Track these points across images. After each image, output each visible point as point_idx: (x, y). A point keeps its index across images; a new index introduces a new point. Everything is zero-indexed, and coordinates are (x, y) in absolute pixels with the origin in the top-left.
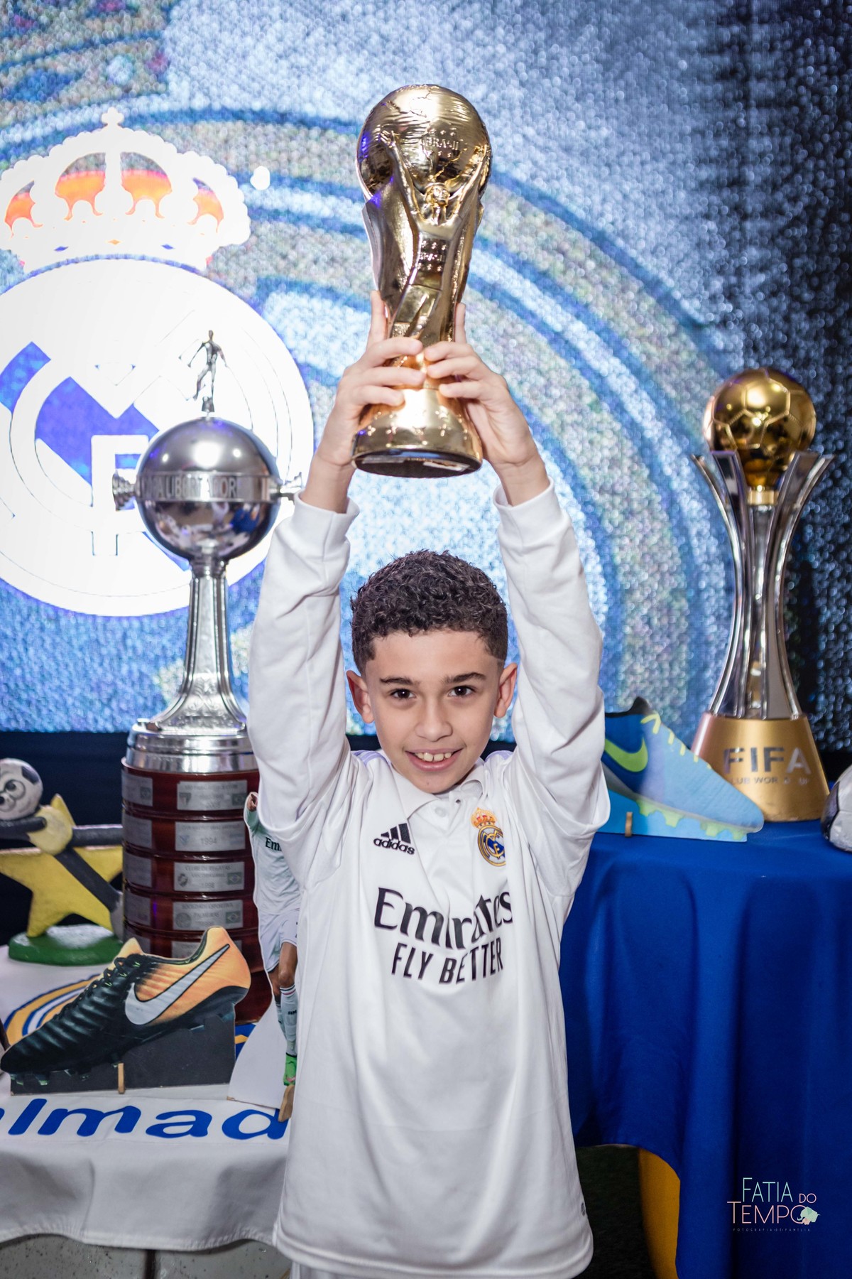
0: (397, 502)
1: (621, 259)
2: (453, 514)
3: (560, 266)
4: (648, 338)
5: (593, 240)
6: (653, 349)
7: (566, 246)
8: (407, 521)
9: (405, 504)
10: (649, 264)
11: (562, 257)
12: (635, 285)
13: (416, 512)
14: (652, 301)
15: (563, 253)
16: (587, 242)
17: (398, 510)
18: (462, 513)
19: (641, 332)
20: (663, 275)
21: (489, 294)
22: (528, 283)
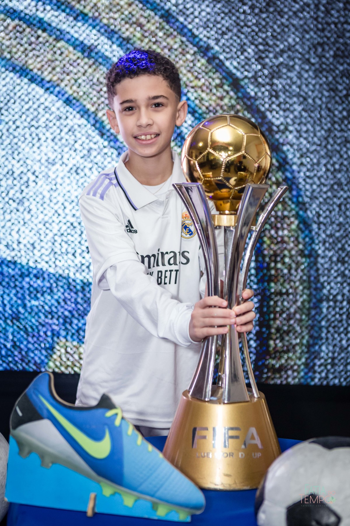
0: (21, 202)
1: (182, 30)
2: (60, 211)
3: (138, 35)
4: (201, 87)
5: (162, 17)
6: (204, 95)
7: (143, 20)
8: (27, 216)
9: (27, 204)
10: (201, 33)
11: (138, 29)
12: (192, 49)
13: (34, 210)
14: (203, 61)
15: (141, 26)
16: (157, 18)
17: (21, 209)
18: (67, 211)
19: (196, 83)
20: (212, 43)
21: (86, 54)
22: (115, 47)
